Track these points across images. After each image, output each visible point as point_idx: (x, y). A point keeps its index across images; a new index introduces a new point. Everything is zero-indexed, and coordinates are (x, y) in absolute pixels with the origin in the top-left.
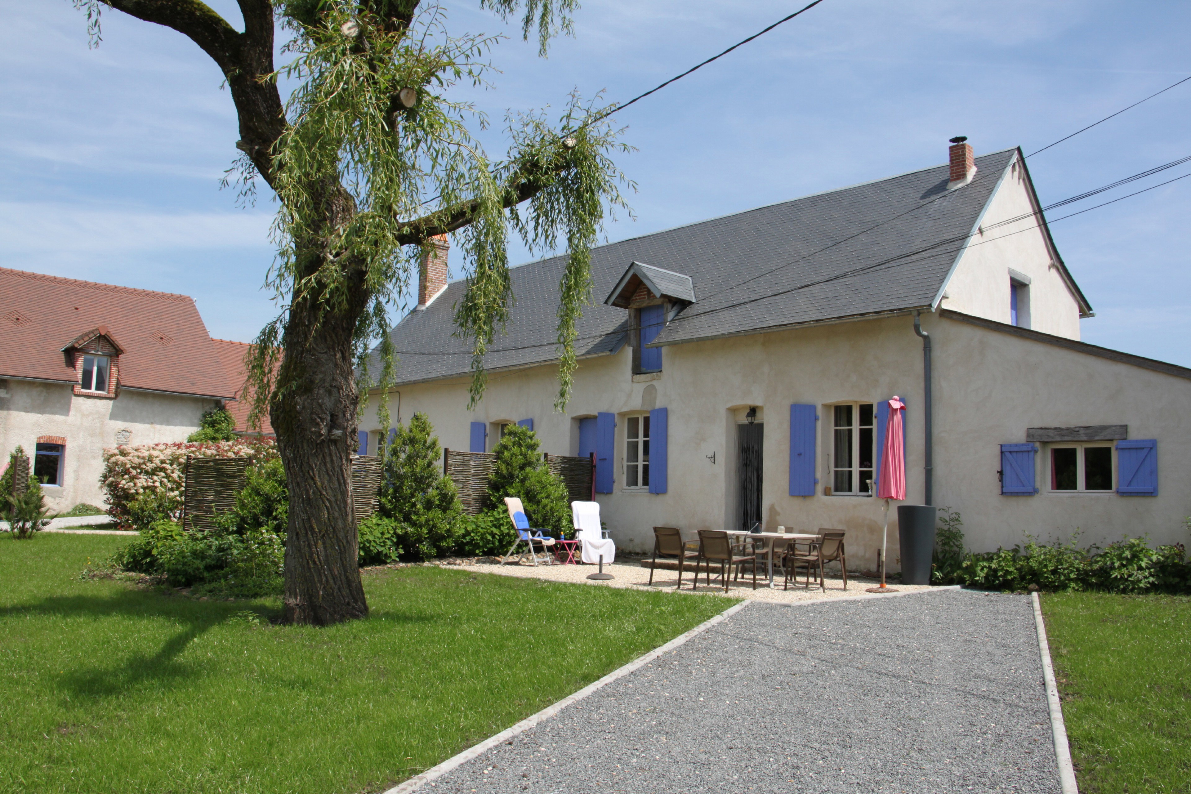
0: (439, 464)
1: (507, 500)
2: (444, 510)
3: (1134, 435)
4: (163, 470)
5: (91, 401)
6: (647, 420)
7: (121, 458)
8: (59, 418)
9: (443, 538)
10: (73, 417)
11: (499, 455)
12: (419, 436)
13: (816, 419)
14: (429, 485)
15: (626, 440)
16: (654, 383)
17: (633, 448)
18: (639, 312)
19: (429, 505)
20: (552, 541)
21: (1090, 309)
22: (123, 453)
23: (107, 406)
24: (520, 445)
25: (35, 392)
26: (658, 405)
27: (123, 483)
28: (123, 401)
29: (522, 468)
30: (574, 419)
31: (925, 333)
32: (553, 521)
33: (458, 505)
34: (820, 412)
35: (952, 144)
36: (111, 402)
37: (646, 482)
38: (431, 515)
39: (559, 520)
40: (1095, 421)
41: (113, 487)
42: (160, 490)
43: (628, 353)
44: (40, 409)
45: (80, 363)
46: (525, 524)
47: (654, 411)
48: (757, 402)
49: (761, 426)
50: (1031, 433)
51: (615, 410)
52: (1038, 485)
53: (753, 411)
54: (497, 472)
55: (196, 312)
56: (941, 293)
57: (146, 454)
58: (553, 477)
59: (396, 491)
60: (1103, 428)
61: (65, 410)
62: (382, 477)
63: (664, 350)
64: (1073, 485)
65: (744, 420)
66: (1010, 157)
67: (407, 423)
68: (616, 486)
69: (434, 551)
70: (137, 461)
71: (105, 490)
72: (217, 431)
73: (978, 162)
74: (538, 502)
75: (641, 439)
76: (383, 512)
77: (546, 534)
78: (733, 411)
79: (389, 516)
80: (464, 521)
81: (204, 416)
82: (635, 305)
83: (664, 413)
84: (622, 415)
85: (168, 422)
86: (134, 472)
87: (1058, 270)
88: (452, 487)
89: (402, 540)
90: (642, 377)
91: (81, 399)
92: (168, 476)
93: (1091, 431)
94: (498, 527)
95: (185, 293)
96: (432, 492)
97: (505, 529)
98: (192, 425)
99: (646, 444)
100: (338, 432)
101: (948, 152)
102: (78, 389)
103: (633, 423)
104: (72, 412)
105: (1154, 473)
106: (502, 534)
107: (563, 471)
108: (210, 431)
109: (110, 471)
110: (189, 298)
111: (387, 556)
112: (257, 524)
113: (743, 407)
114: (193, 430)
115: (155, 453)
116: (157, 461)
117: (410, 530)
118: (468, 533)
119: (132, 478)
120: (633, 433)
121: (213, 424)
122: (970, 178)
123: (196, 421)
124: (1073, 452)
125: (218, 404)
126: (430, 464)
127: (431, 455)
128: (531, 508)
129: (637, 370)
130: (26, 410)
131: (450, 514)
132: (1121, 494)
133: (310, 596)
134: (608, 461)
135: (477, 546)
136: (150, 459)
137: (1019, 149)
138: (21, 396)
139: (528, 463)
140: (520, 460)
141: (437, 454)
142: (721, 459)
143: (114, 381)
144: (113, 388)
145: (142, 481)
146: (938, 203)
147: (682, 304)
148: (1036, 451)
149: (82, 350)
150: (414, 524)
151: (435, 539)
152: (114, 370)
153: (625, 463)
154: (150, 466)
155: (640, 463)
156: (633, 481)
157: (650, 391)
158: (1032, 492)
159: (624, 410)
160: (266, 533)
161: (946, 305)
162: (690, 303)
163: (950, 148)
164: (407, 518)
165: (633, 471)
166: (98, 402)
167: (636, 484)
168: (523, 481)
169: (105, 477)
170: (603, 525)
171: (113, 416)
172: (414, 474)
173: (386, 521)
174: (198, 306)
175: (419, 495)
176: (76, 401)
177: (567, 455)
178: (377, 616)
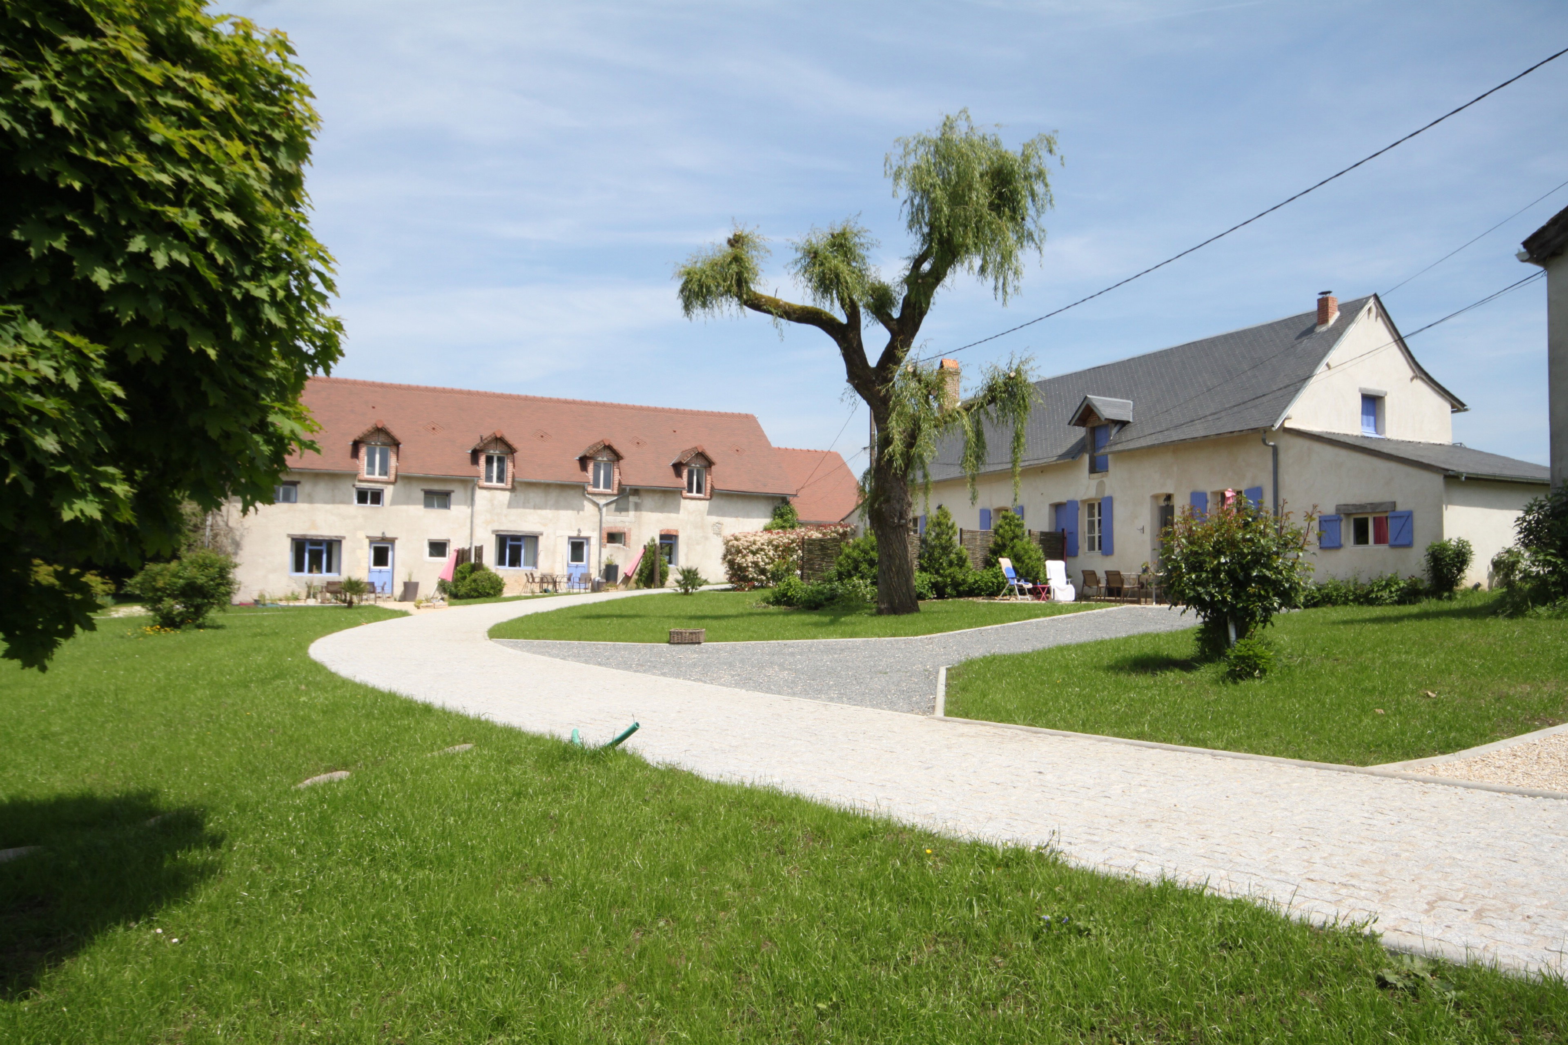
0: (956, 539)
1: (1000, 559)
2: (961, 567)
3: (1400, 508)
4: (762, 550)
5: (694, 502)
6: (1099, 504)
7: (736, 543)
8: (673, 515)
9: (960, 585)
10: (682, 515)
11: (996, 532)
12: (944, 521)
13: (1207, 501)
14: (951, 552)
15: (1086, 519)
16: (1104, 479)
17: (1091, 524)
18: (1093, 431)
19: (951, 564)
20: (1030, 586)
21: (1463, 405)
22: (737, 539)
23: (705, 504)
24: (1010, 525)
25: (657, 497)
26: (1107, 494)
27: (739, 559)
28: (716, 501)
29: (1012, 539)
30: (1052, 505)
31: (1272, 443)
32: (1033, 574)
33: (970, 563)
34: (1209, 497)
35: (1320, 297)
36: (707, 503)
37: (1100, 548)
38: (952, 570)
39: (1038, 573)
40: (1376, 500)
41: (731, 564)
42: (761, 564)
43: (1086, 458)
44: (661, 509)
45: (685, 474)
46: (1013, 575)
47: (1104, 499)
48: (1171, 491)
49: (1173, 507)
50: (1338, 508)
51: (1078, 498)
52: (1343, 542)
53: (1169, 497)
54: (996, 543)
55: (759, 426)
56: (1284, 416)
57: (752, 539)
58: (1034, 545)
59: (930, 556)
60: (1381, 504)
61: (677, 509)
62: (921, 547)
63: (1110, 457)
64: (1366, 542)
65: (1162, 503)
66: (1366, 303)
67: (933, 512)
68: (1080, 551)
69: (954, 593)
70: (746, 544)
71: (726, 565)
72: (785, 521)
73: (1341, 308)
74: (1023, 562)
75: (1096, 518)
76: (922, 569)
77: (1026, 581)
78: (1156, 497)
79: (926, 571)
80: (974, 574)
81: (775, 510)
82: (1090, 425)
83: (1110, 500)
84: (1083, 502)
85: (747, 515)
86: (745, 552)
87: (1422, 379)
88: (965, 553)
89: (935, 586)
90: (1095, 475)
91: (687, 501)
92: (766, 554)
93: (1374, 506)
94: (996, 577)
95: (749, 412)
96: (953, 556)
97: (1000, 579)
98: (766, 517)
99: (1099, 521)
100: (903, 521)
101: (1316, 303)
102: (685, 494)
103: (1091, 507)
104: (682, 510)
105: (1411, 532)
106: (999, 583)
107: (1041, 542)
108: (779, 521)
109: (728, 552)
110: (752, 416)
111: (925, 595)
112: (850, 576)
113: (1162, 495)
114: (766, 521)
115: (757, 538)
116: (759, 544)
117: (940, 579)
118: (976, 582)
119: (744, 556)
120: (1091, 514)
121: (781, 516)
122: (1332, 321)
123: (769, 514)
124: (1366, 520)
125: (784, 500)
126: (950, 538)
127: (951, 532)
128: (1018, 565)
129: (1093, 469)
130: (652, 511)
131: (964, 570)
132: (1393, 546)
133: (891, 603)
134: (1074, 534)
135: (982, 590)
136: (754, 543)
137: (1376, 297)
138: (648, 501)
139: (1016, 537)
140: (1011, 534)
141: (955, 533)
142: (1148, 530)
143: (709, 486)
144: (708, 491)
145: (750, 558)
146: (1306, 342)
147: (1123, 424)
148: (1341, 520)
149: (687, 465)
150: (941, 576)
151: (956, 585)
152: (709, 478)
153: (1087, 535)
154: (754, 548)
155: (1097, 535)
156: (1091, 548)
157: (1101, 485)
158: (1339, 547)
159: (1085, 498)
160: (856, 580)
161: (1287, 425)
162: (1128, 422)
163: (1319, 300)
164: (937, 572)
165: (1091, 540)
166: (699, 502)
167: (1094, 549)
168: (1012, 548)
169: (725, 556)
170: (1068, 576)
171: (710, 513)
172: (941, 544)
173: (924, 574)
174: (760, 421)
175: (944, 558)
176: (684, 503)
177: (1046, 529)
178: (925, 613)
